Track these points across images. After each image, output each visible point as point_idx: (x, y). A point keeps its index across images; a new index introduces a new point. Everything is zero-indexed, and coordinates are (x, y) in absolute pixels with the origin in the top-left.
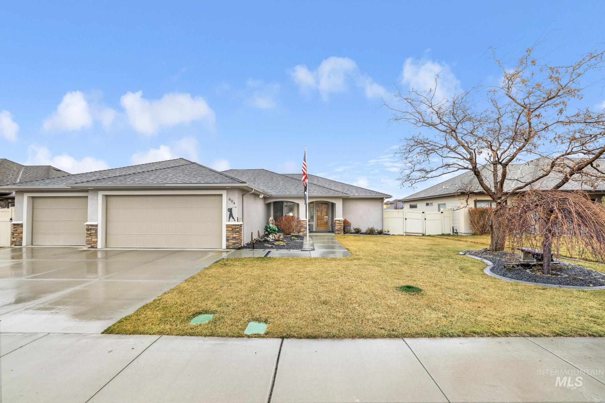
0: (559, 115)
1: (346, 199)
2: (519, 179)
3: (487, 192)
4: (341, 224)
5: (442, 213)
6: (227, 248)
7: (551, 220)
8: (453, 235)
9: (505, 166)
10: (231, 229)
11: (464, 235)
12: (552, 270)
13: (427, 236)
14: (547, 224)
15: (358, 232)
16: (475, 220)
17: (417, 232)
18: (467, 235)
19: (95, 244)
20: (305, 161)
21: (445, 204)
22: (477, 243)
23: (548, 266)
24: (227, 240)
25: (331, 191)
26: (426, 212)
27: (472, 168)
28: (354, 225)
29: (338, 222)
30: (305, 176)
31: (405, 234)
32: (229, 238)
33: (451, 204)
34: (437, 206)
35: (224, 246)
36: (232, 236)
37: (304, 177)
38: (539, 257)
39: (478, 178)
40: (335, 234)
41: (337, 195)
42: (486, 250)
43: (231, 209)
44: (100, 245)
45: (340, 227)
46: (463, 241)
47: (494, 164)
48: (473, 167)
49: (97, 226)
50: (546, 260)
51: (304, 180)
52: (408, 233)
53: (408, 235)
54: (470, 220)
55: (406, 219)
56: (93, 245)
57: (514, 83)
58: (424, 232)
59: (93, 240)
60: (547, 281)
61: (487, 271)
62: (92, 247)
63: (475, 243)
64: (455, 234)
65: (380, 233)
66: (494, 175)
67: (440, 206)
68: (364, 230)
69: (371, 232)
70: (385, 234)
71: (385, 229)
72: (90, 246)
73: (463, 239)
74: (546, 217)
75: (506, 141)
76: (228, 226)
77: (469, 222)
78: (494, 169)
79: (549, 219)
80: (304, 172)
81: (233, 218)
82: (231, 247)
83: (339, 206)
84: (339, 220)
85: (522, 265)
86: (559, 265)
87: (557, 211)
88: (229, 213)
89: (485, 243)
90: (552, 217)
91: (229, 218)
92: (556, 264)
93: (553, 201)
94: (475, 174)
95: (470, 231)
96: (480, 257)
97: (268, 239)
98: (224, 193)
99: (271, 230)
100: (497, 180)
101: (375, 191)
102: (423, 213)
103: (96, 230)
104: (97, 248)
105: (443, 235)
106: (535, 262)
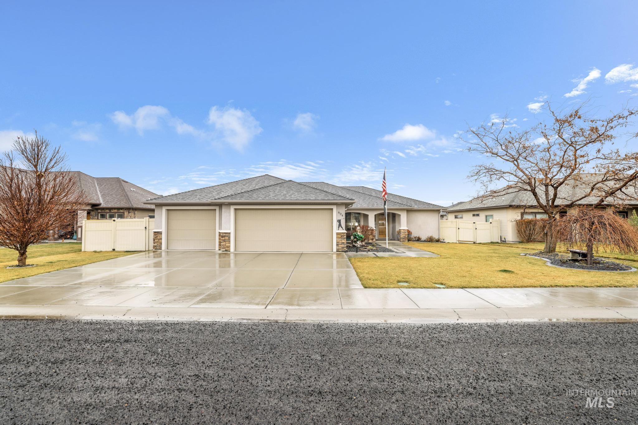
0: (598, 153)
1: (409, 211)
2: (566, 198)
3: (541, 206)
4: (406, 232)
5: (491, 223)
6: (337, 252)
7: (593, 229)
8: (501, 243)
9: (556, 188)
10: (340, 236)
11: (511, 242)
12: (593, 263)
13: (478, 244)
14: (590, 231)
15: (419, 240)
16: (522, 229)
17: (469, 240)
18: (515, 243)
19: (228, 248)
20: (385, 180)
21: (492, 216)
22: (528, 249)
23: (591, 259)
24: (337, 245)
25: (396, 204)
26: (477, 223)
27: (530, 189)
28: (415, 234)
29: (403, 231)
30: (385, 192)
31: (458, 242)
32: (338, 243)
33: (498, 216)
34: (484, 217)
35: (335, 250)
36: (341, 242)
37: (384, 194)
38: (584, 255)
39: (535, 198)
40: (401, 241)
41: (402, 207)
42: (541, 253)
43: (340, 220)
44: (232, 249)
45: (404, 235)
46: (514, 247)
47: (546, 186)
48: (532, 190)
49: (230, 233)
50: (589, 256)
51: (384, 196)
52: (461, 241)
53: (461, 243)
54: (517, 230)
55: (459, 229)
56: (226, 249)
57: (563, 127)
58: (475, 241)
59: (227, 245)
60: (591, 268)
61: (549, 264)
62: (226, 251)
63: (526, 248)
64: (503, 242)
65: (438, 241)
66: (546, 194)
67: (488, 217)
68: (423, 238)
69: (430, 240)
70: (441, 242)
71: (441, 238)
72: (224, 250)
73: (514, 246)
74: (589, 227)
75: (555, 166)
76: (338, 234)
77: (517, 231)
78: (546, 190)
79: (591, 229)
80: (384, 189)
81: (342, 227)
82: (340, 250)
83: (403, 217)
84: (404, 230)
85: (572, 260)
86: (598, 260)
87: (597, 223)
88: (338, 223)
89: (535, 248)
90: (594, 227)
91: (339, 227)
92: (595, 259)
93: (594, 217)
94: (534, 195)
95: (518, 240)
96: (539, 257)
97: (356, 245)
98: (334, 208)
99: (359, 237)
100: (548, 198)
101: (431, 203)
102: (474, 223)
103: (229, 237)
104: (230, 251)
105: (492, 243)
106: (580, 258)
